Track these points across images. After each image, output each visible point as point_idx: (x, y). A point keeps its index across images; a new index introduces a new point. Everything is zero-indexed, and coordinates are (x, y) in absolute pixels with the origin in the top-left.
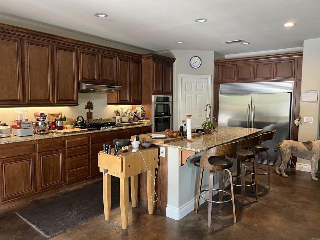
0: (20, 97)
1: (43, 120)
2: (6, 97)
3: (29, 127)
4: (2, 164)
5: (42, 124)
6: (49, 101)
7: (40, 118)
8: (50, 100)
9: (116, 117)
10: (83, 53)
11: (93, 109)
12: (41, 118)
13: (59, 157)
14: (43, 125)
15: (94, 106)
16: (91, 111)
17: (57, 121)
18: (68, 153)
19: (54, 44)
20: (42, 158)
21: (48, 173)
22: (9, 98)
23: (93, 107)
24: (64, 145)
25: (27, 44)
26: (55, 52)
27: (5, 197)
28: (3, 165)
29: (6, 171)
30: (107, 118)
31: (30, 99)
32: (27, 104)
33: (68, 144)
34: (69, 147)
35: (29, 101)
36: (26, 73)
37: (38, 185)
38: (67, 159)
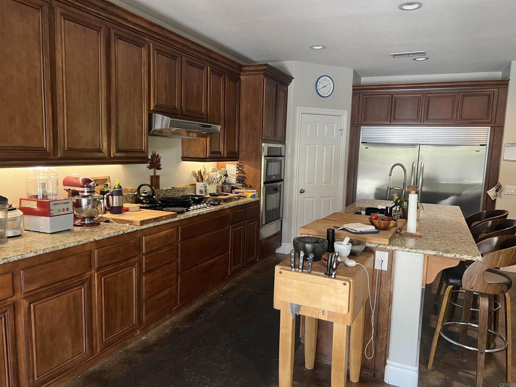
0: (47, 144)
1: (89, 194)
2: (19, 142)
3: (66, 212)
4: (30, 303)
5: (88, 203)
6: (101, 152)
7: (82, 189)
8: (104, 151)
9: (195, 185)
10: (159, 52)
11: (160, 169)
12: (86, 190)
13: (131, 274)
14: (90, 206)
15: (163, 162)
16: (158, 172)
17: (112, 195)
18: (146, 264)
19: (110, 25)
20: (104, 279)
21: (114, 310)
22: (25, 145)
23: (160, 165)
24: (139, 248)
25: (61, 19)
26: (112, 44)
27: (36, 380)
28: (32, 306)
29: (38, 320)
30: (181, 186)
31: (66, 148)
32: (61, 159)
33: (146, 246)
34: (148, 251)
35: (64, 151)
36: (59, 86)
37: (97, 341)
38: (144, 277)
